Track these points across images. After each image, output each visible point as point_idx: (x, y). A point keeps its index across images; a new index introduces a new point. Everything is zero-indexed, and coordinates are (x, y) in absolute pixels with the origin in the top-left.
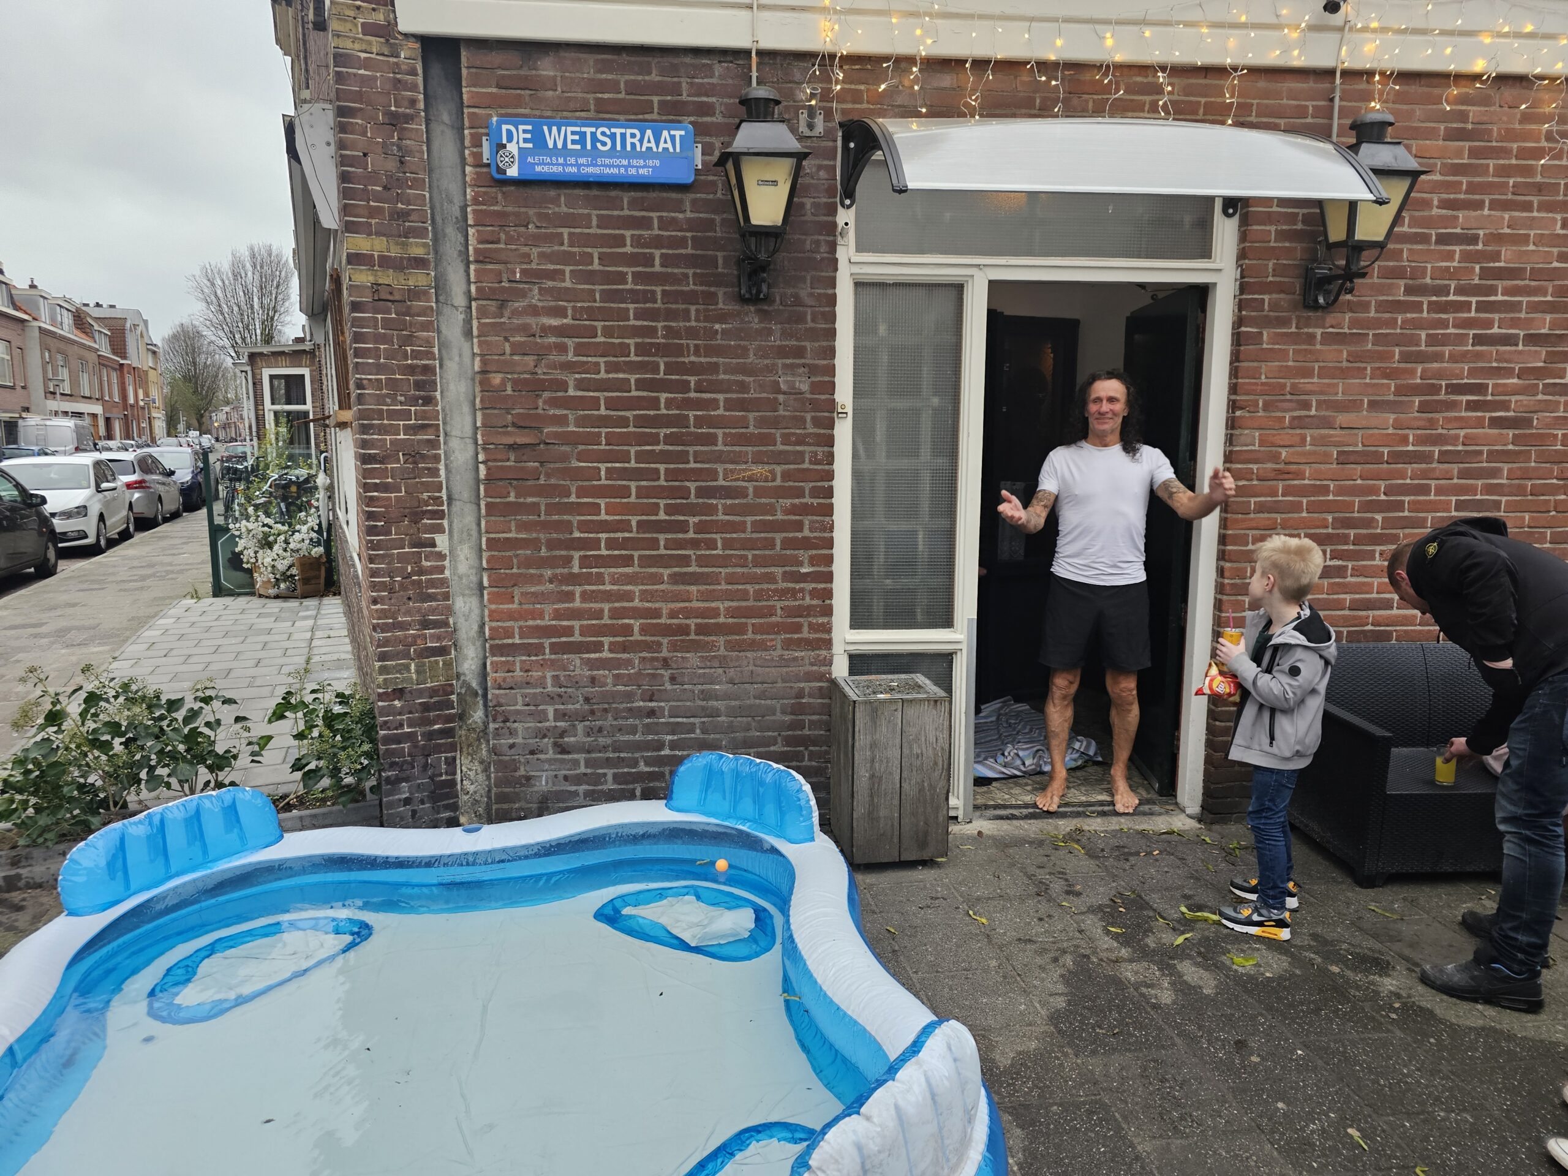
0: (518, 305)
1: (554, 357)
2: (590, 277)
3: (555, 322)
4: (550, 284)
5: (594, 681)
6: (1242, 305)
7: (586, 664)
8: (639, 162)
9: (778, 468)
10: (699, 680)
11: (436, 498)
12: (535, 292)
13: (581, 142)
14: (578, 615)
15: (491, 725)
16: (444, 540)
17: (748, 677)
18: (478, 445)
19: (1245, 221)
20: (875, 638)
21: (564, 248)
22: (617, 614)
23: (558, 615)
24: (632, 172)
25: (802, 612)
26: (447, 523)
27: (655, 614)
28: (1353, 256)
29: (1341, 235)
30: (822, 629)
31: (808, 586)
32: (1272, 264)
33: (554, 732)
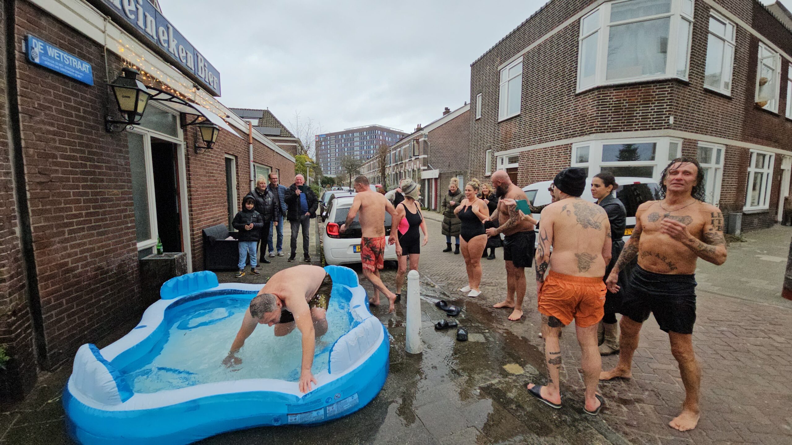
0: (38, 119)
1: (52, 144)
2: (62, 112)
3: (52, 129)
4: (48, 112)
5: (78, 283)
6: (187, 151)
7: (75, 276)
8: (78, 72)
9: (120, 191)
10: (107, 272)
11: (13, 209)
12: (43, 114)
13: (59, 57)
14: (69, 256)
15: (43, 316)
16: (18, 230)
17: (120, 266)
18: (24, 182)
19: (185, 131)
20: (141, 245)
21: (52, 98)
22: (82, 252)
23: (63, 257)
24: (76, 75)
25: (130, 240)
26: (17, 221)
27: (93, 249)
28: (209, 144)
29: (209, 139)
30: (135, 244)
31: (131, 230)
32: (191, 142)
33: (66, 310)
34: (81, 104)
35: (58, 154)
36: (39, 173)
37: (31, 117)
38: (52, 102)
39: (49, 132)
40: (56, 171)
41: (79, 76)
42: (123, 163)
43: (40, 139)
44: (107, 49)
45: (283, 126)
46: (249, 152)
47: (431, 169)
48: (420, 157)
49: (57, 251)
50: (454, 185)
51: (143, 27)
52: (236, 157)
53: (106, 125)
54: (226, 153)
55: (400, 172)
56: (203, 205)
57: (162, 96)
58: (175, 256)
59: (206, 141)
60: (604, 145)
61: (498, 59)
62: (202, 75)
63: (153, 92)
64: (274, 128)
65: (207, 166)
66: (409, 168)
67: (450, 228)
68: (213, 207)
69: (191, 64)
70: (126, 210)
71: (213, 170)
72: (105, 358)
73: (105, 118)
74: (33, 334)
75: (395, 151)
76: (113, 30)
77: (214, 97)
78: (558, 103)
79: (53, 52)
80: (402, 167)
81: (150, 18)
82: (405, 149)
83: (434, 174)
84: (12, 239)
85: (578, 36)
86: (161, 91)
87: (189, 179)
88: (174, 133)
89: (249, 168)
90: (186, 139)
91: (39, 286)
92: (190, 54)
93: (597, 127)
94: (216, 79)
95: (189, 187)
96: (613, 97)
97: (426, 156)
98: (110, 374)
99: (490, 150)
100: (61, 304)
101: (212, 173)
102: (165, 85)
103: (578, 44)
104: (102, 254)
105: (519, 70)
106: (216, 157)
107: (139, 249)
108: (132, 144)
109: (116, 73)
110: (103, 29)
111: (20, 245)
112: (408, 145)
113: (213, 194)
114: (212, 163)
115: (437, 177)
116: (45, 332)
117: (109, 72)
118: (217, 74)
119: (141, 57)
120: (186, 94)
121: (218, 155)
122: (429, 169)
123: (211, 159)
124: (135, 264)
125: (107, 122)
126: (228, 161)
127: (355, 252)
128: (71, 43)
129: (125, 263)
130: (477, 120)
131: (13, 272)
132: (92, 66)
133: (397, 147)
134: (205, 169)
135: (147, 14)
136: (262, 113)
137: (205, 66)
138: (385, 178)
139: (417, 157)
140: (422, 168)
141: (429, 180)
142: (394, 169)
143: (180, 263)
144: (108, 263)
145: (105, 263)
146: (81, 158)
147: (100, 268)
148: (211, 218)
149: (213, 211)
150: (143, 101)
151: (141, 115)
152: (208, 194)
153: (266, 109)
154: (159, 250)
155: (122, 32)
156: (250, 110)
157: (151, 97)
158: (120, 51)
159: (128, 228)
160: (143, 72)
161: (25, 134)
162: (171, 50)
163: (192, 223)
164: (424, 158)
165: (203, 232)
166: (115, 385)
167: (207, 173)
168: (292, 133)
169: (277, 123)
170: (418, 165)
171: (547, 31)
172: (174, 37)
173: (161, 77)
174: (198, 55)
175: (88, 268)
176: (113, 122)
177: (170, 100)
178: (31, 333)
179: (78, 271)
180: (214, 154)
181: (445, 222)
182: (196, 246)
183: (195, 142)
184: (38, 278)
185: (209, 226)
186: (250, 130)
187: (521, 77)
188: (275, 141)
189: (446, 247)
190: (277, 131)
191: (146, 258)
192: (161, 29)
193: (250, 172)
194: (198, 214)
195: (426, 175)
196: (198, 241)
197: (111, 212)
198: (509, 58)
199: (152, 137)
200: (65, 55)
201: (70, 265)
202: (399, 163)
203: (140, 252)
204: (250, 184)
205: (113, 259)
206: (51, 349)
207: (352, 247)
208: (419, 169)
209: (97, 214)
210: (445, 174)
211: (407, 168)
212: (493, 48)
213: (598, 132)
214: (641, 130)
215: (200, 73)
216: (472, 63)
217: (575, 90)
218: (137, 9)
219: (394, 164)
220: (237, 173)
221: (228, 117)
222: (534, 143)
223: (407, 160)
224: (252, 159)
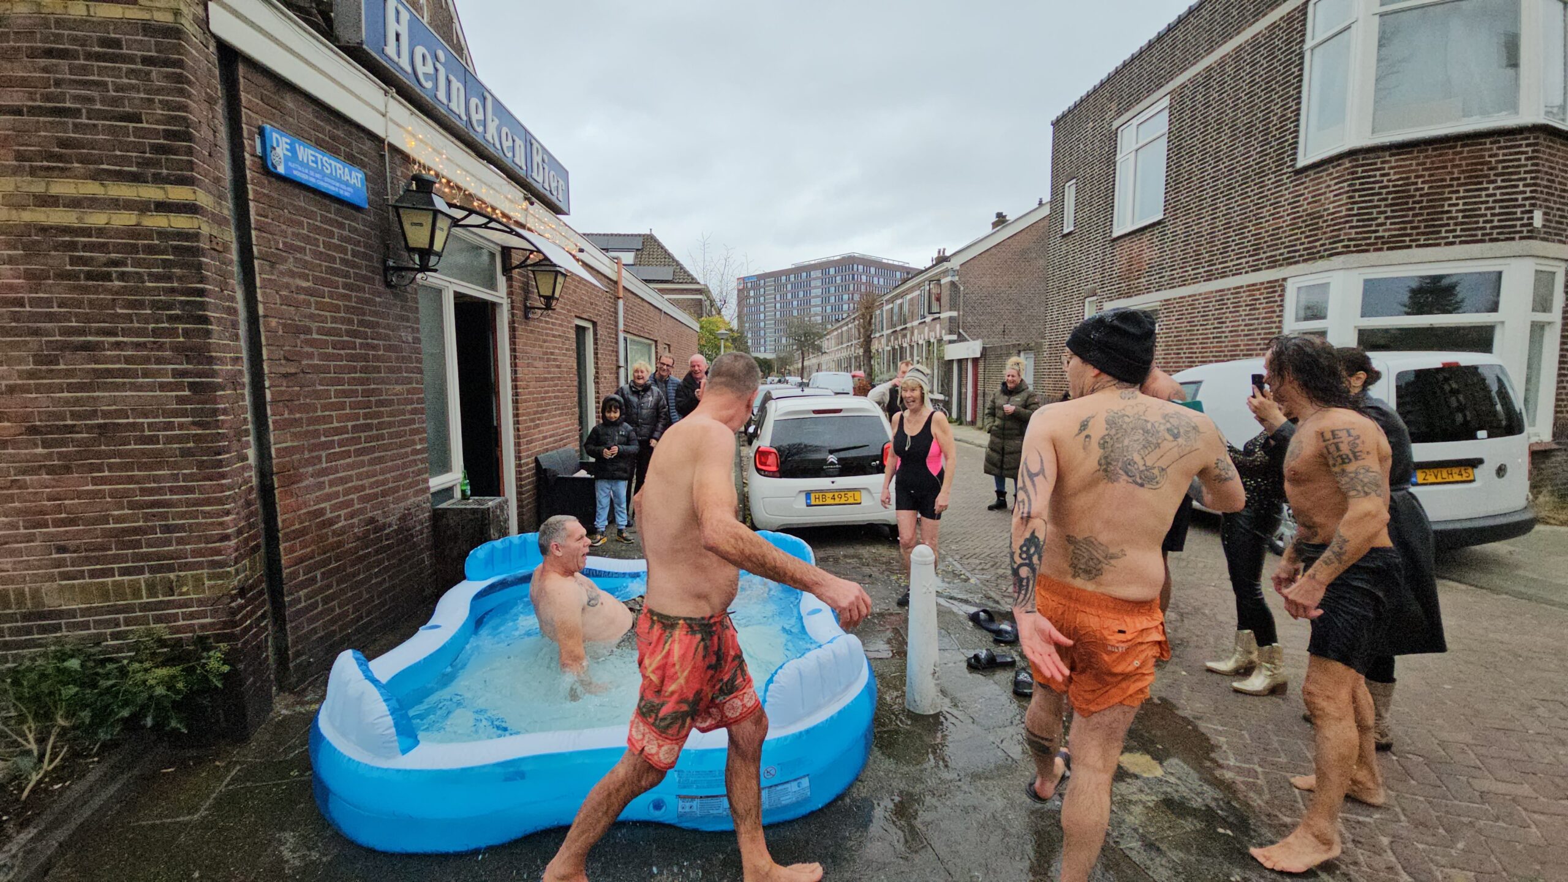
0: (284, 268)
1: (304, 310)
3: (304, 284)
4: (298, 255)
5: (340, 544)
6: (513, 315)
7: (334, 533)
8: (344, 187)
9: (405, 387)
10: (384, 527)
11: (245, 419)
12: (291, 260)
13: (316, 163)
14: (328, 497)
15: (286, 599)
16: (251, 453)
17: (403, 518)
18: (263, 374)
19: (510, 279)
20: (437, 482)
21: (305, 232)
22: (347, 492)
23: (318, 501)
24: (341, 192)
25: (419, 473)
26: (251, 439)
27: (363, 487)
28: (549, 300)
29: (549, 293)
30: (426, 481)
31: (419, 457)
32: (518, 299)
33: (321, 590)
34: (348, 240)
35: (314, 326)
36: (286, 359)
37: (273, 265)
38: (307, 239)
39: (300, 290)
40: (310, 356)
41: (346, 193)
42: (410, 340)
43: (286, 301)
44: (390, 144)
45: (678, 264)
46: (616, 313)
47: (965, 340)
48: (943, 315)
49: (308, 489)
50: (1014, 373)
51: (445, 101)
52: (594, 324)
53: (386, 277)
54: (577, 317)
55: (901, 347)
56: (536, 413)
57: (475, 219)
58: (490, 503)
59: (545, 297)
60: (1366, 281)
61: (1114, 106)
62: (539, 179)
63: (459, 214)
64: (663, 268)
65: (545, 341)
66: (919, 338)
67: (1002, 462)
68: (555, 416)
69: (520, 160)
70: (413, 421)
71: (555, 347)
72: (377, 676)
73: (384, 262)
74: (270, 628)
75: (891, 306)
76: (399, 110)
77: (560, 216)
78: (1253, 190)
79: (306, 153)
80: (905, 336)
81: (456, 84)
82: (912, 299)
83: (971, 349)
84: (243, 468)
85: (1303, 41)
86: (471, 212)
87: (514, 365)
88: (492, 285)
89: (617, 343)
90: (510, 294)
91: (281, 548)
92: (518, 142)
93: (1350, 240)
94: (561, 182)
95: (515, 380)
96: (1391, 171)
97: (954, 314)
98: (384, 704)
99: (1095, 298)
100: (314, 580)
101: (552, 354)
102: (478, 200)
103: (1302, 58)
104: (375, 496)
105: (1161, 124)
106: (561, 325)
107: (432, 490)
108: (424, 304)
109: (402, 183)
110: (383, 111)
111: (254, 479)
112: (918, 292)
113: (553, 391)
114: (554, 336)
115: (978, 355)
116: (288, 627)
117: (392, 183)
118: (564, 173)
119: (441, 154)
120: (511, 214)
121: (562, 320)
122: (961, 339)
123: (552, 329)
124: (427, 514)
125: (387, 269)
126: (580, 331)
127: (809, 505)
128: (333, 138)
129: (410, 514)
130: (1064, 236)
131: (243, 524)
132: (366, 174)
133: (896, 297)
134: (541, 347)
135: (452, 78)
136: (641, 239)
137: (543, 161)
138: (870, 358)
139: (937, 316)
140: (947, 338)
141: (960, 361)
142: (889, 340)
143: (498, 517)
144: (384, 512)
145: (380, 512)
146: (349, 333)
147: (372, 520)
148: (551, 436)
149: (553, 423)
150: (442, 229)
151: (439, 255)
152: (547, 392)
153: (648, 232)
154: (463, 492)
155: (413, 113)
156: (620, 235)
157: (455, 222)
158: (408, 145)
159: (416, 452)
160: (444, 180)
161: (264, 294)
162: (489, 137)
163: (517, 444)
164: (951, 319)
165: (537, 460)
166: (392, 723)
167: (546, 353)
168: (695, 275)
169: (667, 258)
170: (939, 331)
171: (1227, 37)
172: (494, 113)
173: (472, 187)
174: (533, 141)
175: (355, 520)
176: (399, 269)
177: (485, 226)
178: (266, 628)
179: (340, 524)
180: (556, 319)
181: (992, 447)
182: (526, 485)
183: (526, 299)
184: (280, 535)
185: (547, 450)
186: (619, 273)
187: (1165, 139)
188: (662, 291)
189: (993, 499)
190: (666, 273)
191: (444, 505)
192: (474, 101)
193: (617, 352)
194: (529, 428)
195: (955, 352)
196: (528, 477)
197: (390, 425)
198: (1138, 101)
199: (455, 292)
200: (325, 158)
201: (329, 515)
202: (898, 328)
203: (433, 494)
204: (618, 373)
205: (392, 506)
206: (298, 654)
207: (803, 496)
208: (940, 341)
209: (369, 427)
210: (994, 348)
211: (915, 337)
212: (1102, 84)
213: (1352, 252)
214: (1461, 242)
215: (535, 175)
216: (1054, 118)
217: (1294, 160)
218: (436, 70)
219: (890, 331)
220: (596, 354)
221: (581, 250)
222: (1195, 280)
223: (916, 323)
224: (621, 326)
